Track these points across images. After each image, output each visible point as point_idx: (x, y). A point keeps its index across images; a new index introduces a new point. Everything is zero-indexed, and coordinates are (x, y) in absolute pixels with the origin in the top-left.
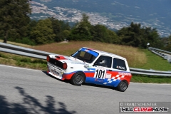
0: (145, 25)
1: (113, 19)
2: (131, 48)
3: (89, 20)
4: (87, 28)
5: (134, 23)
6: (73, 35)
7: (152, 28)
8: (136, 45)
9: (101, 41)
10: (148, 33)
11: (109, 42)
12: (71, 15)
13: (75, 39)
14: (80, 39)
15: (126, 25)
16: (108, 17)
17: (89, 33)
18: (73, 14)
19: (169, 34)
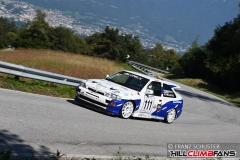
0: (123, 31)
1: (81, 20)
2: (106, 61)
3: (46, 19)
4: (43, 31)
5: (110, 28)
6: (21, 40)
7: (133, 36)
8: (112, 57)
9: (63, 50)
10: (128, 42)
11: (75, 52)
12: (18, 11)
13: (24, 46)
14: (34, 46)
15: (99, 31)
16: (73, 17)
17: (46, 37)
18: (22, 9)
19: (155, 46)
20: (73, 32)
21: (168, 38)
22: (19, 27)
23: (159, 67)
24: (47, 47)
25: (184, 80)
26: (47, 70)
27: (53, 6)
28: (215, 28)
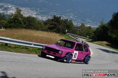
0: (64, 18)
1: (40, 12)
2: (54, 34)
3: (22, 13)
4: (20, 19)
5: (56, 16)
6: (9, 24)
7: (69, 20)
8: (58, 31)
9: (31, 29)
10: (66, 23)
11: (38, 30)
12: (6, 9)
13: (10, 27)
14: (15, 27)
15: (51, 18)
16: (36, 11)
17: (22, 22)
18: (8, 8)
19: (80, 24)
20: (36, 19)
21: (88, 20)
22: (7, 17)
24: (23, 28)
25: (97, 42)
26: (23, 40)
27: (25, 6)
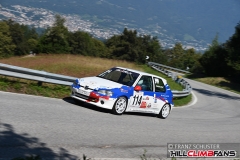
0: (142, 33)
1: (99, 23)
3: (65, 25)
4: (62, 36)
5: (129, 30)
6: (42, 46)
8: (131, 59)
9: (82, 54)
10: (147, 43)
11: (95, 56)
12: (38, 18)
13: (45, 51)
14: (54, 52)
15: (118, 33)
16: (91, 21)
17: (66, 42)
18: (41, 16)
19: (174, 45)
20: (92, 36)
21: (187, 37)
22: (39, 33)
23: (179, 67)
24: (67, 52)
25: (206, 79)
26: (68, 74)
27: (72, 11)
28: (236, 25)
